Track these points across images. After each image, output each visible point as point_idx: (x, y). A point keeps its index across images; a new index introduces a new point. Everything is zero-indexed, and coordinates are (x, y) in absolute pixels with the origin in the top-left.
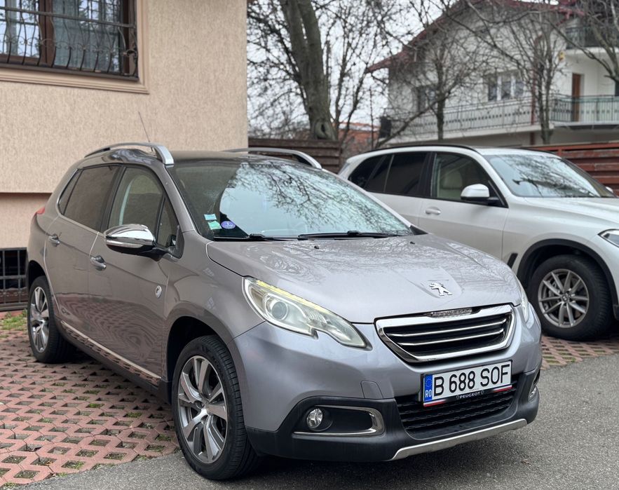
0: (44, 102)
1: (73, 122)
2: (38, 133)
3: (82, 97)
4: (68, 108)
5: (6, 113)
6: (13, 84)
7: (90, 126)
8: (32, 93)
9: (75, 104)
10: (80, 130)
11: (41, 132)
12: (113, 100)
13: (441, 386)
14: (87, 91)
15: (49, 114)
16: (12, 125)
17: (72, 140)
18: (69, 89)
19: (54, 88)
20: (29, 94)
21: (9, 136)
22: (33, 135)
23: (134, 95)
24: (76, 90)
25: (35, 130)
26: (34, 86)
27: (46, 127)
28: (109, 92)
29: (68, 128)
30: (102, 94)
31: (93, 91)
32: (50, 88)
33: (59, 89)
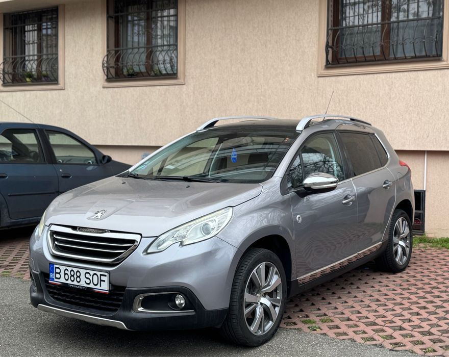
0: (371, 86)
1: (390, 98)
2: (366, 108)
3: (398, 79)
4: (387, 88)
5: (347, 96)
6: (352, 76)
7: (403, 100)
8: (363, 81)
9: (392, 84)
10: (395, 103)
11: (368, 107)
12: (422, 77)
13: (59, 273)
14: (401, 74)
15: (374, 94)
16: (350, 104)
17: (389, 111)
18: (388, 74)
19: (378, 75)
20: (362, 81)
21: (347, 111)
22: (363, 109)
23: (438, 71)
24: (394, 74)
25: (364, 106)
26: (365, 76)
27: (371, 103)
28: (419, 72)
29: (386, 103)
30: (412, 75)
31: (406, 73)
32: (376, 75)
33: (381, 75)
